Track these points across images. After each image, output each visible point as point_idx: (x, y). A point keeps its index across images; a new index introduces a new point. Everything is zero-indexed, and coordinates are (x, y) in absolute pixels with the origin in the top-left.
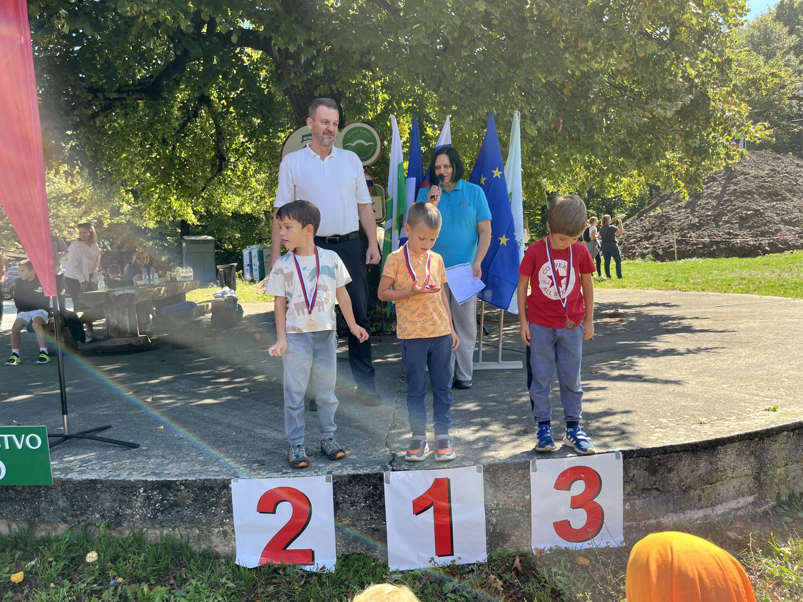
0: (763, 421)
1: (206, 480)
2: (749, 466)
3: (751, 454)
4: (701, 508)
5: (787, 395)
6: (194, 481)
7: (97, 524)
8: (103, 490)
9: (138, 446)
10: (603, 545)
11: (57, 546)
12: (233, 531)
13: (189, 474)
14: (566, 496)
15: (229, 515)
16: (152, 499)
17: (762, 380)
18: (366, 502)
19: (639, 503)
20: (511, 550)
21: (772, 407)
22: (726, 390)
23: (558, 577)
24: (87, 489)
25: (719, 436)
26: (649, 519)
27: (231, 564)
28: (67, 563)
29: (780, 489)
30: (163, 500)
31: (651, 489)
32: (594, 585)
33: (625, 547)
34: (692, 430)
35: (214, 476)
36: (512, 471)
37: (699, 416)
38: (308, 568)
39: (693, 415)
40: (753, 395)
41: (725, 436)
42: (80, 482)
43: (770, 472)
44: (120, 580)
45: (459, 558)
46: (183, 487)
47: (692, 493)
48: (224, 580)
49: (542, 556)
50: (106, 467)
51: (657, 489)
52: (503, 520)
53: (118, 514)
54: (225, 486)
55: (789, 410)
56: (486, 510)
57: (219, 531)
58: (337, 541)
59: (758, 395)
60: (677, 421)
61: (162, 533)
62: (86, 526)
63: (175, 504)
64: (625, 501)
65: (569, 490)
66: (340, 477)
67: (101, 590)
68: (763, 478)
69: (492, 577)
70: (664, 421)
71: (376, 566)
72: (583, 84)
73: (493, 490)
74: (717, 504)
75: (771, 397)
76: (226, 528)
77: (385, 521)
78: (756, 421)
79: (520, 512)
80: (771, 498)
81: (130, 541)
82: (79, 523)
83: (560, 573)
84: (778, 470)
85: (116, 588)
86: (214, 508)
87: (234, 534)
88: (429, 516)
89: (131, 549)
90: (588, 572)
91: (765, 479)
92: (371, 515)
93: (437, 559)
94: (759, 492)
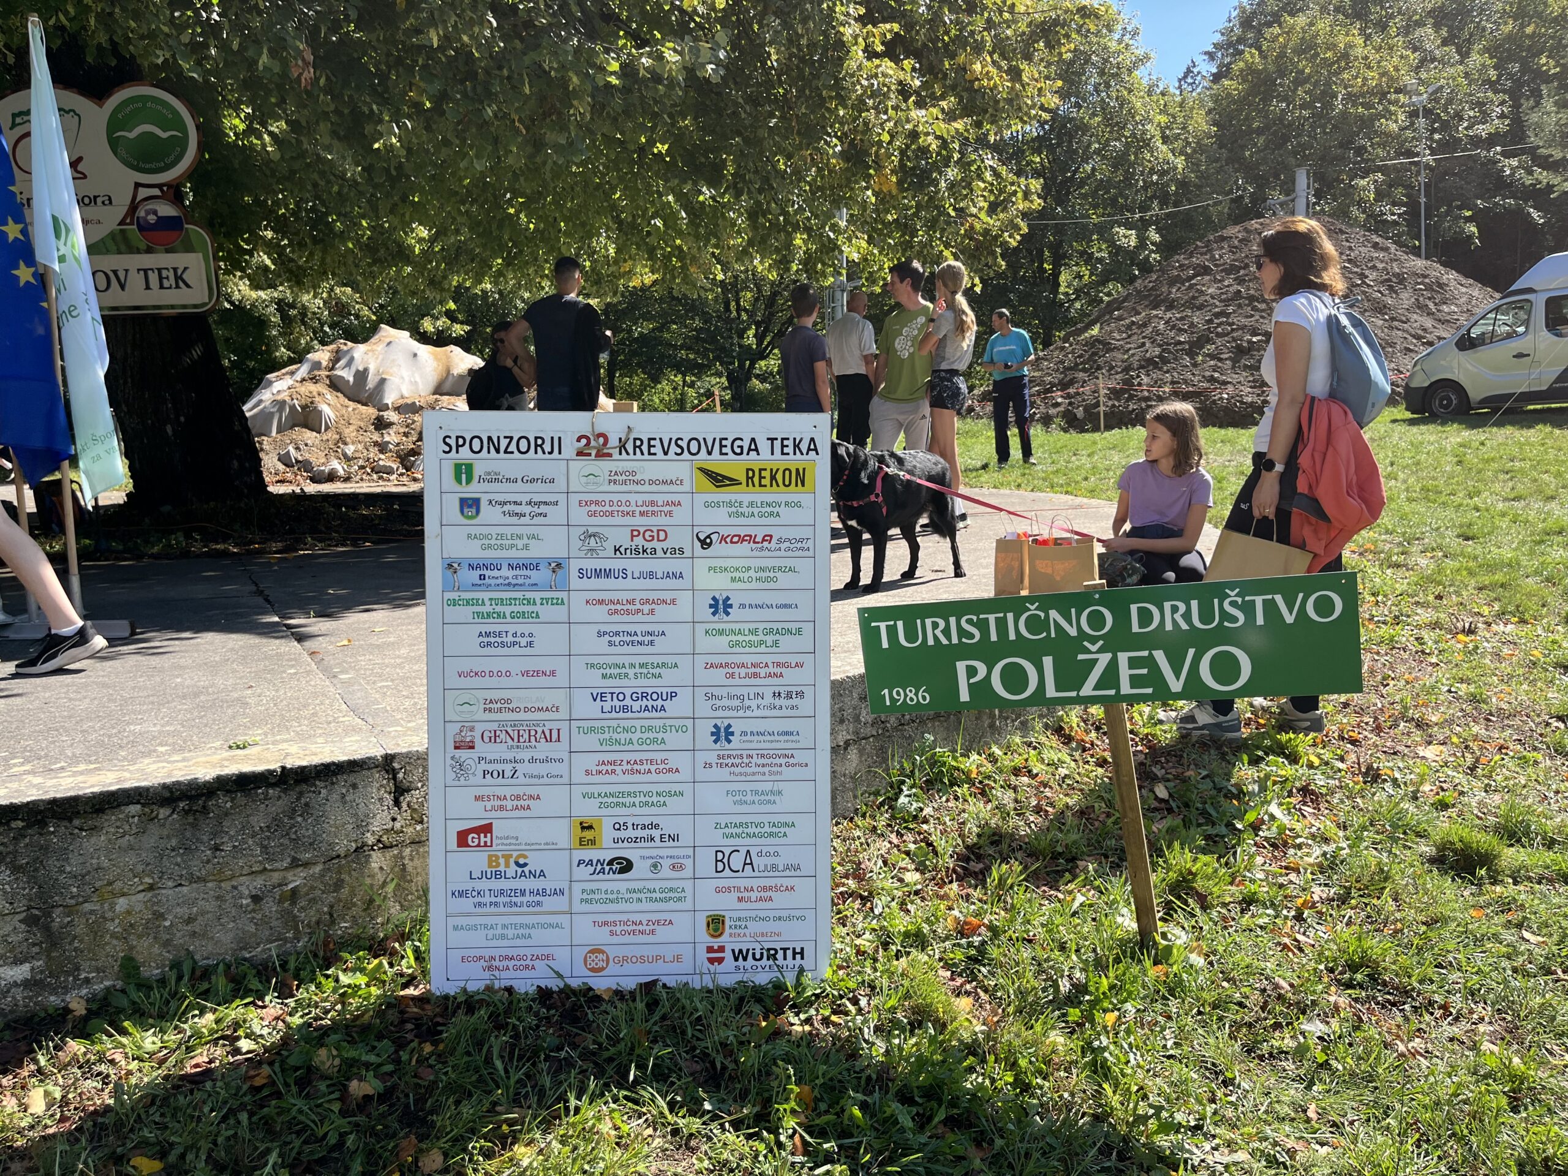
29: (132, 948)
43: (87, 907)
55: (279, 748)
84: (121, 901)
91: (70, 924)
94: (49, 957)
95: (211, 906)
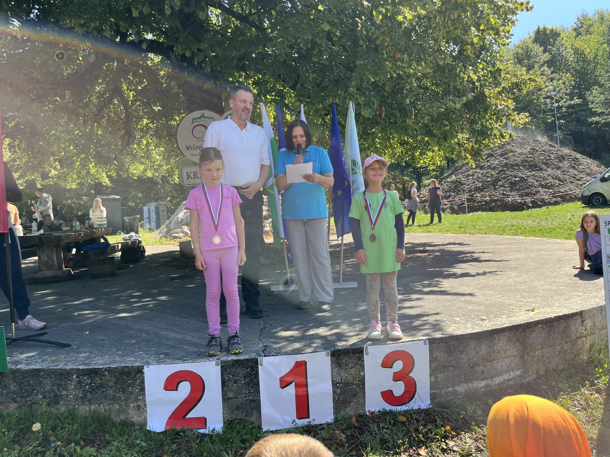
0: (525, 318)
1: (125, 367)
2: (516, 349)
3: (517, 340)
4: (484, 379)
5: (542, 301)
6: (115, 368)
7: (40, 403)
8: (45, 376)
9: (70, 345)
10: (416, 407)
11: (9, 420)
12: (145, 405)
13: (112, 363)
14: (390, 372)
15: (142, 392)
16: (83, 383)
17: (525, 292)
18: (245, 380)
19: (440, 376)
20: (352, 413)
21: (531, 309)
22: (500, 298)
23: (385, 430)
24: (32, 376)
25: (494, 328)
26: (448, 387)
27: (144, 430)
28: (17, 433)
29: (538, 366)
30: (91, 383)
31: (449, 366)
32: (410, 434)
33: (432, 408)
34: (476, 324)
35: (131, 364)
36: (351, 355)
37: (481, 315)
38: (202, 431)
39: (478, 316)
40: (519, 301)
41: (498, 328)
42: (27, 371)
43: (531, 354)
44: (59, 443)
45: (314, 420)
46: (107, 373)
47: (477, 368)
48: (138, 442)
49: (373, 417)
50: (46, 361)
51: (452, 366)
52: (345, 391)
53: (56, 395)
54: (140, 371)
55: (543, 310)
56: (333, 384)
57: (134, 406)
58: (224, 410)
59: (522, 301)
60: (466, 319)
61: (90, 409)
62: (31, 405)
63: (101, 386)
64: (431, 375)
65: (391, 367)
66: (226, 362)
67: (44, 451)
68: (526, 357)
69: (337, 432)
70: (458, 319)
71: (253, 428)
72: (399, 84)
73: (337, 369)
74: (495, 376)
75: (531, 303)
76: (140, 403)
77: (259, 394)
78: (520, 318)
79: (357, 385)
80: (532, 372)
81: (65, 415)
82: (26, 402)
83: (386, 427)
84: (537, 352)
85: (56, 450)
86: (131, 388)
87: (146, 408)
88: (291, 389)
89: (66, 421)
90: (406, 426)
91: (528, 359)
92: (249, 390)
93: (297, 421)
94: (524, 368)
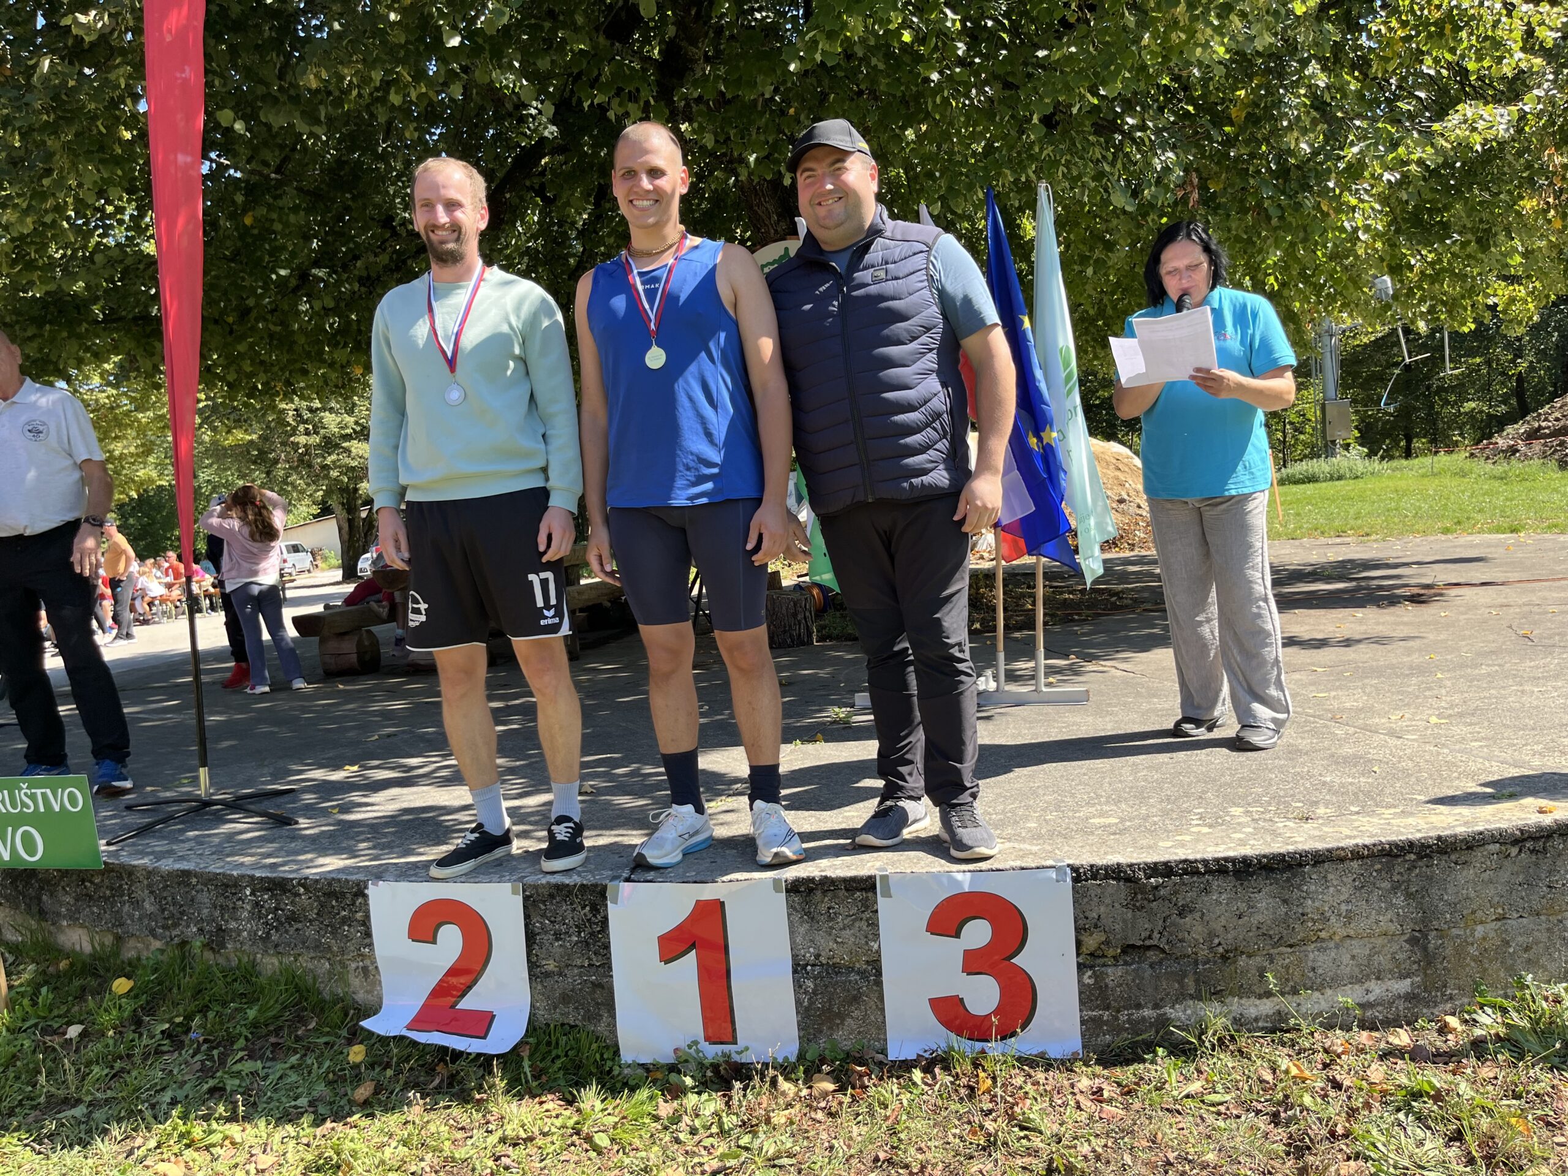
2: (1390, 915)
9: (296, 822)
14: (952, 950)
16: (262, 906)
18: (579, 935)
20: (849, 1045)
24: (179, 884)
26: (1139, 1006)
29: (1485, 970)
36: (842, 893)
42: (170, 873)
45: (746, 1050)
46: (302, 890)
47: (1242, 961)
53: (220, 929)
54: (360, 892)
56: (795, 964)
57: (358, 967)
60: (1264, 812)
61: (280, 963)
65: (957, 935)
66: (536, 887)
68: (1433, 942)
73: (806, 926)
74: (1310, 990)
76: (367, 962)
77: (610, 968)
79: (862, 973)
84: (1480, 930)
86: (346, 928)
87: (379, 974)
88: (688, 968)
94: (1426, 975)
95: (1543, 937)
